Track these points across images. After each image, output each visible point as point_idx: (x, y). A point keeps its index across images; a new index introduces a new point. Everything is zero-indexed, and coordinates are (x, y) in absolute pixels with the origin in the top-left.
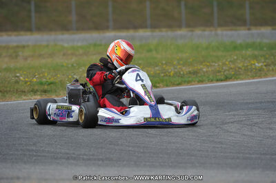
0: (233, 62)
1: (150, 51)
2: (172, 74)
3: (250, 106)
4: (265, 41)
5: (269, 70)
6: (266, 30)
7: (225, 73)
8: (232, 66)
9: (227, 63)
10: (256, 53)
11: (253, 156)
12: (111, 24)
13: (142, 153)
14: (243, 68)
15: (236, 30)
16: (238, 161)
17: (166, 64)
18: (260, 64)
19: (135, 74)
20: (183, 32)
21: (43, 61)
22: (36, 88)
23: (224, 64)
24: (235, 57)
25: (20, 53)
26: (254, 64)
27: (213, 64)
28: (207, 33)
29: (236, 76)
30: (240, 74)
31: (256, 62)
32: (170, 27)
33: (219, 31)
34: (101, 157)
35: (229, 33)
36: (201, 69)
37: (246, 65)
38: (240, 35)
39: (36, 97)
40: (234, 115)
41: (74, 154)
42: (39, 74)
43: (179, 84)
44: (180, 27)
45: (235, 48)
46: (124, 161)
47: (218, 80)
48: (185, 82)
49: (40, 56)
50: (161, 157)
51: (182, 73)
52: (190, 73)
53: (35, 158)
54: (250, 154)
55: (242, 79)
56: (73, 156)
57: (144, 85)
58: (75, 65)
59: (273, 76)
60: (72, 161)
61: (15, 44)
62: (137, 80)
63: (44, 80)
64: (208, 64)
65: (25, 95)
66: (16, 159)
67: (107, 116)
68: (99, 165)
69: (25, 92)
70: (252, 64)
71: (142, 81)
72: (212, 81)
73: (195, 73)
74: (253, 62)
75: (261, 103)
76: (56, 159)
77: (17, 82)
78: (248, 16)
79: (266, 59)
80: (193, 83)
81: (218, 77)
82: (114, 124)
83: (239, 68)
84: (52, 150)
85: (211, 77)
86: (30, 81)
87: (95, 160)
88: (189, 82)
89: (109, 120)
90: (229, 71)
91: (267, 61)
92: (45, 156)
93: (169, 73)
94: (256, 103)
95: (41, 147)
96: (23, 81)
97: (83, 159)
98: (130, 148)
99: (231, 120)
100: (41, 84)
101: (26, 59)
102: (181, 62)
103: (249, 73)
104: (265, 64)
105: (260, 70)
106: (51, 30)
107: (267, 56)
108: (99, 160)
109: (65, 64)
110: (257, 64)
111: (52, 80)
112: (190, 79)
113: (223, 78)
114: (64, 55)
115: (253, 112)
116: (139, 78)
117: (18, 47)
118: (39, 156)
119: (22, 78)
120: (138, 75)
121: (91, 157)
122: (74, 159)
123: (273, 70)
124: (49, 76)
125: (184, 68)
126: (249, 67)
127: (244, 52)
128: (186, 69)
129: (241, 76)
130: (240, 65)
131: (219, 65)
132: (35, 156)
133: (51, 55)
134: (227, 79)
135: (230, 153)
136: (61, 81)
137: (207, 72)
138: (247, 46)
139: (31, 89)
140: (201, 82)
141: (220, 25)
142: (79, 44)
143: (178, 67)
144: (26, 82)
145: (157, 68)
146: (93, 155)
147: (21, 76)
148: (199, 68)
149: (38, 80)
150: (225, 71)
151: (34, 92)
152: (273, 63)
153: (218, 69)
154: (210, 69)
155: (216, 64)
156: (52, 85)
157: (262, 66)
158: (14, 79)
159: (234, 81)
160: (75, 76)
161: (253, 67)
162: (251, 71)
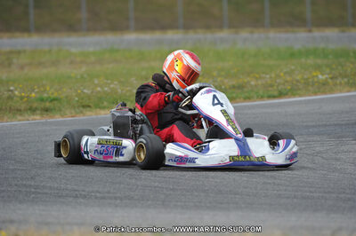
0: (290, 73)
3: (311, 130)
4: (332, 46)
5: (335, 85)
6: (331, 33)
7: (280, 88)
8: (289, 79)
9: (282, 74)
10: (319, 61)
11: (315, 195)
12: (132, 23)
13: (171, 190)
14: (302, 81)
15: (294, 32)
16: (295, 200)
18: (325, 77)
19: (211, 95)
20: (224, 34)
21: (45, 71)
22: (35, 105)
23: (278, 76)
24: (293, 67)
25: (15, 61)
26: (317, 76)
27: (264, 75)
28: (256, 35)
29: (293, 91)
30: (299, 89)
31: (318, 73)
32: (208, 27)
33: (273, 34)
34: (118, 195)
35: (284, 35)
36: (249, 82)
37: (305, 76)
38: (299, 38)
39: (35, 117)
41: (83, 191)
42: (39, 88)
44: (221, 27)
45: (292, 55)
46: (148, 200)
47: (270, 97)
49: (40, 64)
51: (223, 87)
52: (234, 87)
53: (33, 195)
54: (311, 192)
55: (300, 96)
56: (83, 193)
57: (225, 111)
58: (85, 76)
59: (341, 92)
60: (82, 200)
61: (8, 49)
62: (214, 104)
63: (45, 95)
64: (257, 76)
65: (21, 115)
66: (9, 197)
67: (178, 154)
68: (116, 206)
69: (20, 110)
70: (313, 77)
71: (222, 105)
72: (262, 98)
73: (241, 87)
74: (315, 74)
75: (326, 125)
76: (60, 197)
77: (10, 98)
78: (308, 15)
79: (332, 69)
81: (270, 93)
82: (188, 165)
83: (298, 81)
84: (56, 186)
85: (261, 93)
86: (28, 97)
87: (111, 198)
89: (181, 159)
90: (284, 84)
91: (333, 72)
92: (46, 193)
94: (319, 126)
95: (42, 182)
96: (17, 96)
97: (96, 198)
100: (42, 100)
101: (22, 68)
102: (223, 73)
103: (310, 88)
104: (331, 76)
105: (325, 84)
106: (54, 31)
107: (334, 66)
108: (116, 198)
109: (73, 75)
110: (320, 77)
111: (56, 95)
112: (234, 95)
113: (276, 93)
114: (72, 63)
115: (315, 138)
116: (216, 102)
117: (11, 52)
118: (39, 193)
119: (16, 93)
120: (215, 97)
121: (106, 195)
122: (85, 197)
123: (341, 84)
124: (52, 90)
125: (226, 81)
126: (311, 80)
127: (303, 60)
128: (229, 82)
129: (299, 92)
130: (299, 77)
131: (271, 77)
132: (33, 193)
133: (55, 63)
134: (281, 95)
135: (285, 190)
136: (67, 97)
137: (256, 86)
138: (308, 53)
139: (28, 107)
140: (248, 98)
141: (273, 25)
142: (91, 49)
143: (219, 79)
144: (22, 98)
146: (109, 192)
147: (16, 89)
148: (246, 80)
149: (38, 96)
150: (279, 84)
151: (33, 110)
152: (340, 74)
153: (269, 82)
154: (260, 82)
155: (268, 76)
156: (56, 102)
157: (327, 78)
158: (6, 94)
159: (289, 97)
160: (85, 91)
161: (316, 80)
162: (313, 85)
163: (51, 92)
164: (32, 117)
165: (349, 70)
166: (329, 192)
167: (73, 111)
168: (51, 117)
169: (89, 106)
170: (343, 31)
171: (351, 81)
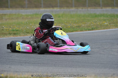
0: (95, 22)
1: (59, 17)
2: (69, 27)
3: (103, 41)
4: (109, 13)
7: (92, 27)
8: (95, 24)
9: (93, 23)
10: (105, 18)
11: (104, 62)
12: (42, 5)
13: (57, 61)
14: (100, 25)
15: (96, 8)
16: (98, 64)
17: (66, 23)
18: (107, 23)
20: (73, 9)
21: (14, 21)
22: (11, 32)
23: (91, 23)
24: (96, 20)
25: (4, 17)
26: (104, 23)
27: (87, 23)
28: (84, 9)
30: (98, 28)
31: (105, 22)
32: (67, 7)
33: (89, 9)
35: (93, 10)
36: (82, 25)
37: (101, 23)
38: (98, 11)
39: (11, 36)
40: (96, 45)
41: (28, 61)
43: (72, 31)
44: (72, 7)
45: (96, 16)
47: (89, 30)
48: (75, 30)
49: (12, 19)
50: (65, 63)
51: (73, 27)
52: (77, 27)
53: (11, 62)
55: (99, 30)
58: (27, 23)
59: (112, 28)
63: (14, 29)
64: (84, 23)
65: (6, 35)
69: (6, 34)
70: (103, 23)
72: (86, 30)
73: (79, 27)
74: (104, 22)
76: (20, 63)
77: (3, 30)
78: (101, 3)
79: (109, 21)
80: (78, 31)
83: (98, 25)
84: (19, 59)
85: (86, 29)
87: (37, 63)
88: (76, 31)
90: (93, 26)
93: (68, 26)
94: (106, 40)
95: (14, 58)
97: (32, 63)
98: (52, 59)
99: (95, 47)
100: (13, 31)
101: (6, 20)
102: (73, 22)
103: (102, 27)
104: (109, 23)
105: (107, 26)
106: (17, 8)
108: (39, 63)
109: (23, 23)
110: (105, 23)
111: (18, 29)
112: (77, 29)
113: (91, 29)
114: (23, 18)
115: (104, 44)
117: (2, 15)
119: (5, 28)
122: (28, 63)
123: (112, 26)
125: (74, 25)
126: (102, 24)
127: (100, 18)
128: (75, 25)
129: (99, 28)
130: (98, 24)
131: (89, 23)
133: (17, 18)
134: (93, 29)
136: (22, 29)
137: (84, 26)
138: (101, 15)
139: (9, 33)
140: (82, 30)
141: (89, 6)
142: (29, 14)
143: (72, 24)
144: (7, 30)
145: (63, 24)
146: (36, 61)
148: (81, 25)
149: (12, 29)
150: (92, 26)
151: (10, 34)
152: (112, 23)
153: (89, 25)
154: (85, 25)
155: (88, 23)
156: (18, 31)
157: (108, 24)
158: (1, 28)
159: (96, 30)
160: (28, 28)
161: (104, 24)
162: (103, 26)
163: (16, 28)
164: (10, 36)
165: (115, 21)
166: (110, 62)
167: (24, 34)
168: (16, 36)
169: (29, 33)
170: (113, 8)
171: (116, 25)
